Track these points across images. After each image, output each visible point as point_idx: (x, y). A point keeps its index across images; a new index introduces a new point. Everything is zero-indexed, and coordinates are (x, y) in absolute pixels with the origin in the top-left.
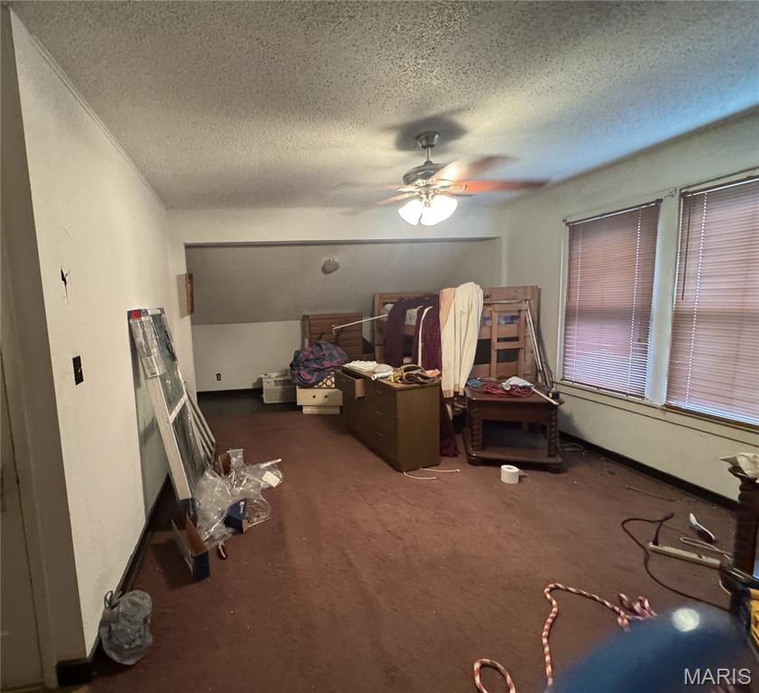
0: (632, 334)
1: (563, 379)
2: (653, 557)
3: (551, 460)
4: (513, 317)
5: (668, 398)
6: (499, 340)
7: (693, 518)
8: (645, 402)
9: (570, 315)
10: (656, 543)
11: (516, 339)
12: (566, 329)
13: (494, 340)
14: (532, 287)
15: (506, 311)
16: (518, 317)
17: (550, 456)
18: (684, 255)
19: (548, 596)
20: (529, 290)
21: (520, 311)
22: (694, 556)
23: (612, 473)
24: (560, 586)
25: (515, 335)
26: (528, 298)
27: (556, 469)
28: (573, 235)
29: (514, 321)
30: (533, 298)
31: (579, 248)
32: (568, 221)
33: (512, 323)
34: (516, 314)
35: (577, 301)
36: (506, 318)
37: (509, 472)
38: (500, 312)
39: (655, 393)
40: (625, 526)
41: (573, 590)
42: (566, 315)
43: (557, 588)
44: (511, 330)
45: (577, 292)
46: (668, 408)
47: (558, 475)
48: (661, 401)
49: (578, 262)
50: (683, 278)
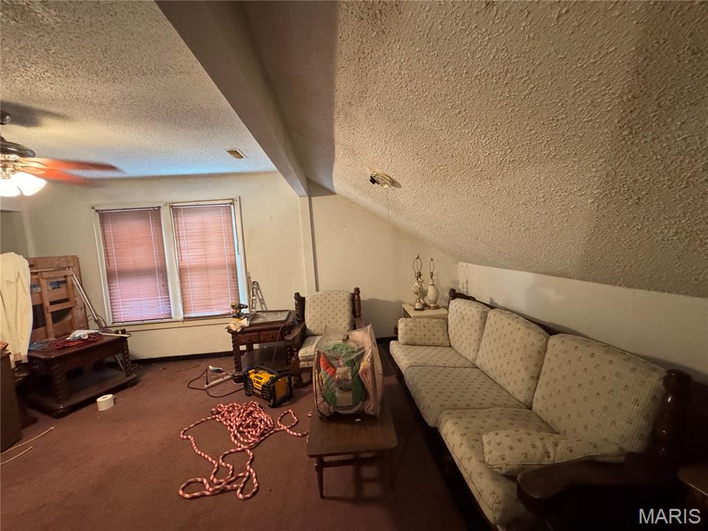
0: (158, 282)
1: (114, 323)
2: (209, 390)
3: (130, 378)
4: (59, 283)
5: (184, 314)
6: (52, 303)
7: (211, 367)
8: (173, 320)
9: (111, 276)
10: (207, 384)
11: (66, 300)
12: (109, 286)
13: (47, 304)
14: (72, 256)
15: (53, 278)
16: (65, 282)
17: (127, 376)
18: (178, 238)
19: (185, 437)
20: (70, 259)
21: (66, 277)
22: (222, 379)
23: (165, 369)
24: (186, 429)
25: (65, 297)
26: (71, 265)
27: (133, 383)
28: (103, 219)
29: (61, 285)
30: (74, 266)
31: (110, 230)
32: (96, 208)
33: (59, 287)
34: (63, 279)
35: (115, 266)
36: (52, 284)
37: (105, 401)
38: (47, 279)
39: (176, 313)
40: (190, 386)
41: (192, 426)
42: (108, 276)
43: (185, 431)
44: (61, 293)
45: (114, 259)
46: (186, 319)
47: (135, 387)
48: (181, 317)
49: (111, 239)
50: (180, 249)
